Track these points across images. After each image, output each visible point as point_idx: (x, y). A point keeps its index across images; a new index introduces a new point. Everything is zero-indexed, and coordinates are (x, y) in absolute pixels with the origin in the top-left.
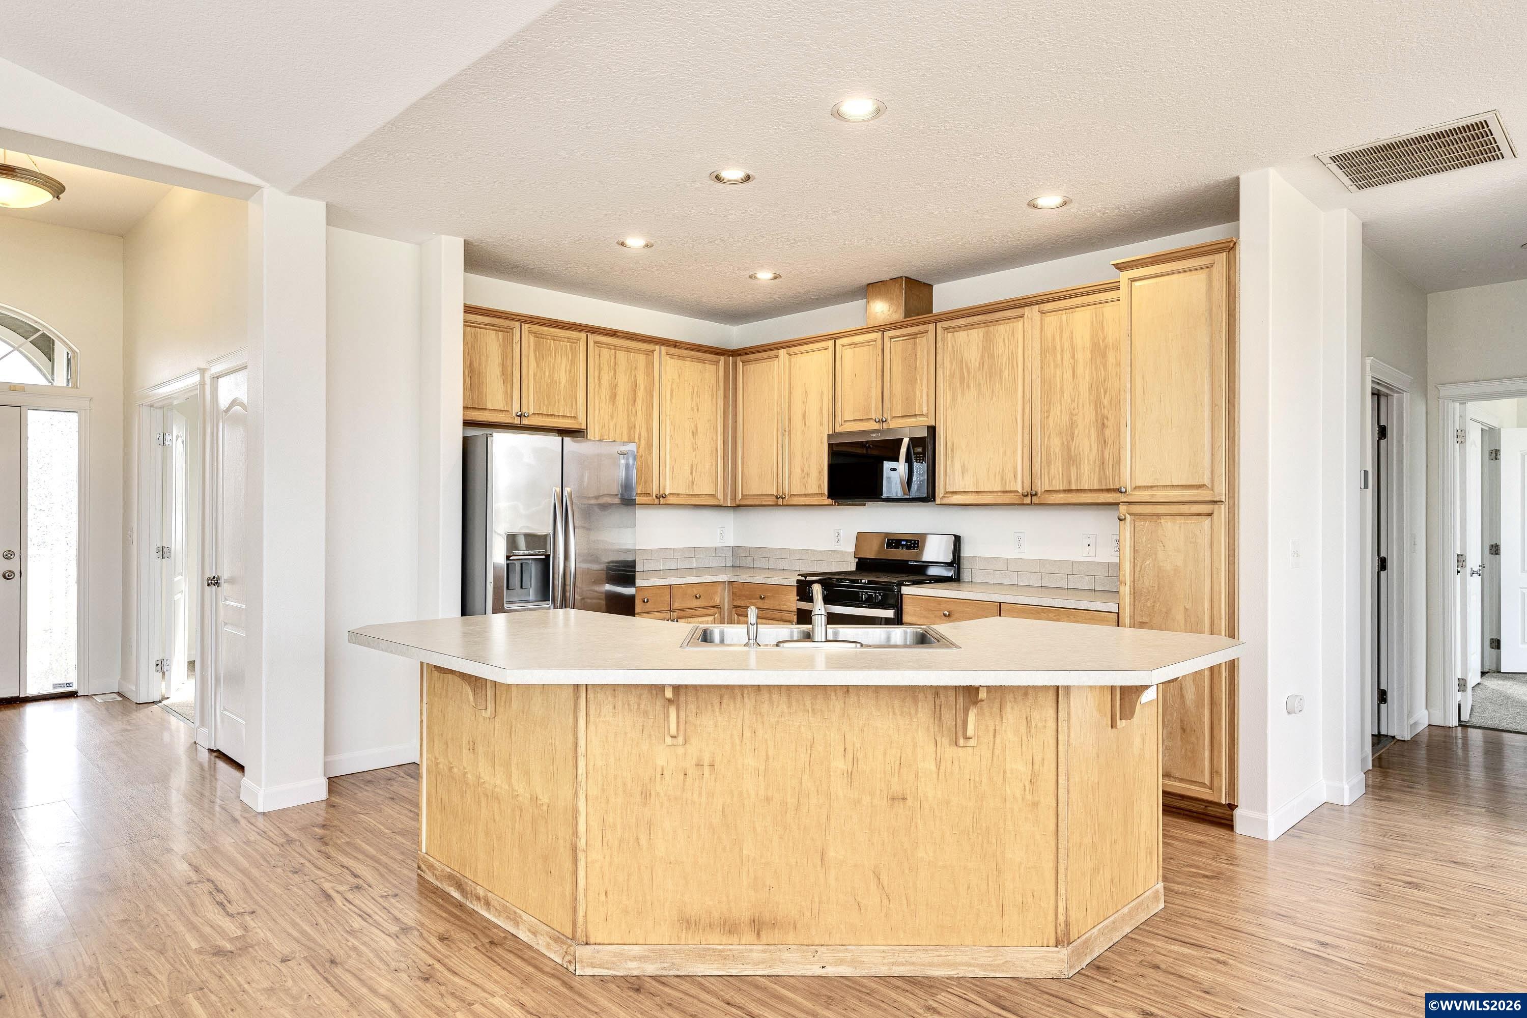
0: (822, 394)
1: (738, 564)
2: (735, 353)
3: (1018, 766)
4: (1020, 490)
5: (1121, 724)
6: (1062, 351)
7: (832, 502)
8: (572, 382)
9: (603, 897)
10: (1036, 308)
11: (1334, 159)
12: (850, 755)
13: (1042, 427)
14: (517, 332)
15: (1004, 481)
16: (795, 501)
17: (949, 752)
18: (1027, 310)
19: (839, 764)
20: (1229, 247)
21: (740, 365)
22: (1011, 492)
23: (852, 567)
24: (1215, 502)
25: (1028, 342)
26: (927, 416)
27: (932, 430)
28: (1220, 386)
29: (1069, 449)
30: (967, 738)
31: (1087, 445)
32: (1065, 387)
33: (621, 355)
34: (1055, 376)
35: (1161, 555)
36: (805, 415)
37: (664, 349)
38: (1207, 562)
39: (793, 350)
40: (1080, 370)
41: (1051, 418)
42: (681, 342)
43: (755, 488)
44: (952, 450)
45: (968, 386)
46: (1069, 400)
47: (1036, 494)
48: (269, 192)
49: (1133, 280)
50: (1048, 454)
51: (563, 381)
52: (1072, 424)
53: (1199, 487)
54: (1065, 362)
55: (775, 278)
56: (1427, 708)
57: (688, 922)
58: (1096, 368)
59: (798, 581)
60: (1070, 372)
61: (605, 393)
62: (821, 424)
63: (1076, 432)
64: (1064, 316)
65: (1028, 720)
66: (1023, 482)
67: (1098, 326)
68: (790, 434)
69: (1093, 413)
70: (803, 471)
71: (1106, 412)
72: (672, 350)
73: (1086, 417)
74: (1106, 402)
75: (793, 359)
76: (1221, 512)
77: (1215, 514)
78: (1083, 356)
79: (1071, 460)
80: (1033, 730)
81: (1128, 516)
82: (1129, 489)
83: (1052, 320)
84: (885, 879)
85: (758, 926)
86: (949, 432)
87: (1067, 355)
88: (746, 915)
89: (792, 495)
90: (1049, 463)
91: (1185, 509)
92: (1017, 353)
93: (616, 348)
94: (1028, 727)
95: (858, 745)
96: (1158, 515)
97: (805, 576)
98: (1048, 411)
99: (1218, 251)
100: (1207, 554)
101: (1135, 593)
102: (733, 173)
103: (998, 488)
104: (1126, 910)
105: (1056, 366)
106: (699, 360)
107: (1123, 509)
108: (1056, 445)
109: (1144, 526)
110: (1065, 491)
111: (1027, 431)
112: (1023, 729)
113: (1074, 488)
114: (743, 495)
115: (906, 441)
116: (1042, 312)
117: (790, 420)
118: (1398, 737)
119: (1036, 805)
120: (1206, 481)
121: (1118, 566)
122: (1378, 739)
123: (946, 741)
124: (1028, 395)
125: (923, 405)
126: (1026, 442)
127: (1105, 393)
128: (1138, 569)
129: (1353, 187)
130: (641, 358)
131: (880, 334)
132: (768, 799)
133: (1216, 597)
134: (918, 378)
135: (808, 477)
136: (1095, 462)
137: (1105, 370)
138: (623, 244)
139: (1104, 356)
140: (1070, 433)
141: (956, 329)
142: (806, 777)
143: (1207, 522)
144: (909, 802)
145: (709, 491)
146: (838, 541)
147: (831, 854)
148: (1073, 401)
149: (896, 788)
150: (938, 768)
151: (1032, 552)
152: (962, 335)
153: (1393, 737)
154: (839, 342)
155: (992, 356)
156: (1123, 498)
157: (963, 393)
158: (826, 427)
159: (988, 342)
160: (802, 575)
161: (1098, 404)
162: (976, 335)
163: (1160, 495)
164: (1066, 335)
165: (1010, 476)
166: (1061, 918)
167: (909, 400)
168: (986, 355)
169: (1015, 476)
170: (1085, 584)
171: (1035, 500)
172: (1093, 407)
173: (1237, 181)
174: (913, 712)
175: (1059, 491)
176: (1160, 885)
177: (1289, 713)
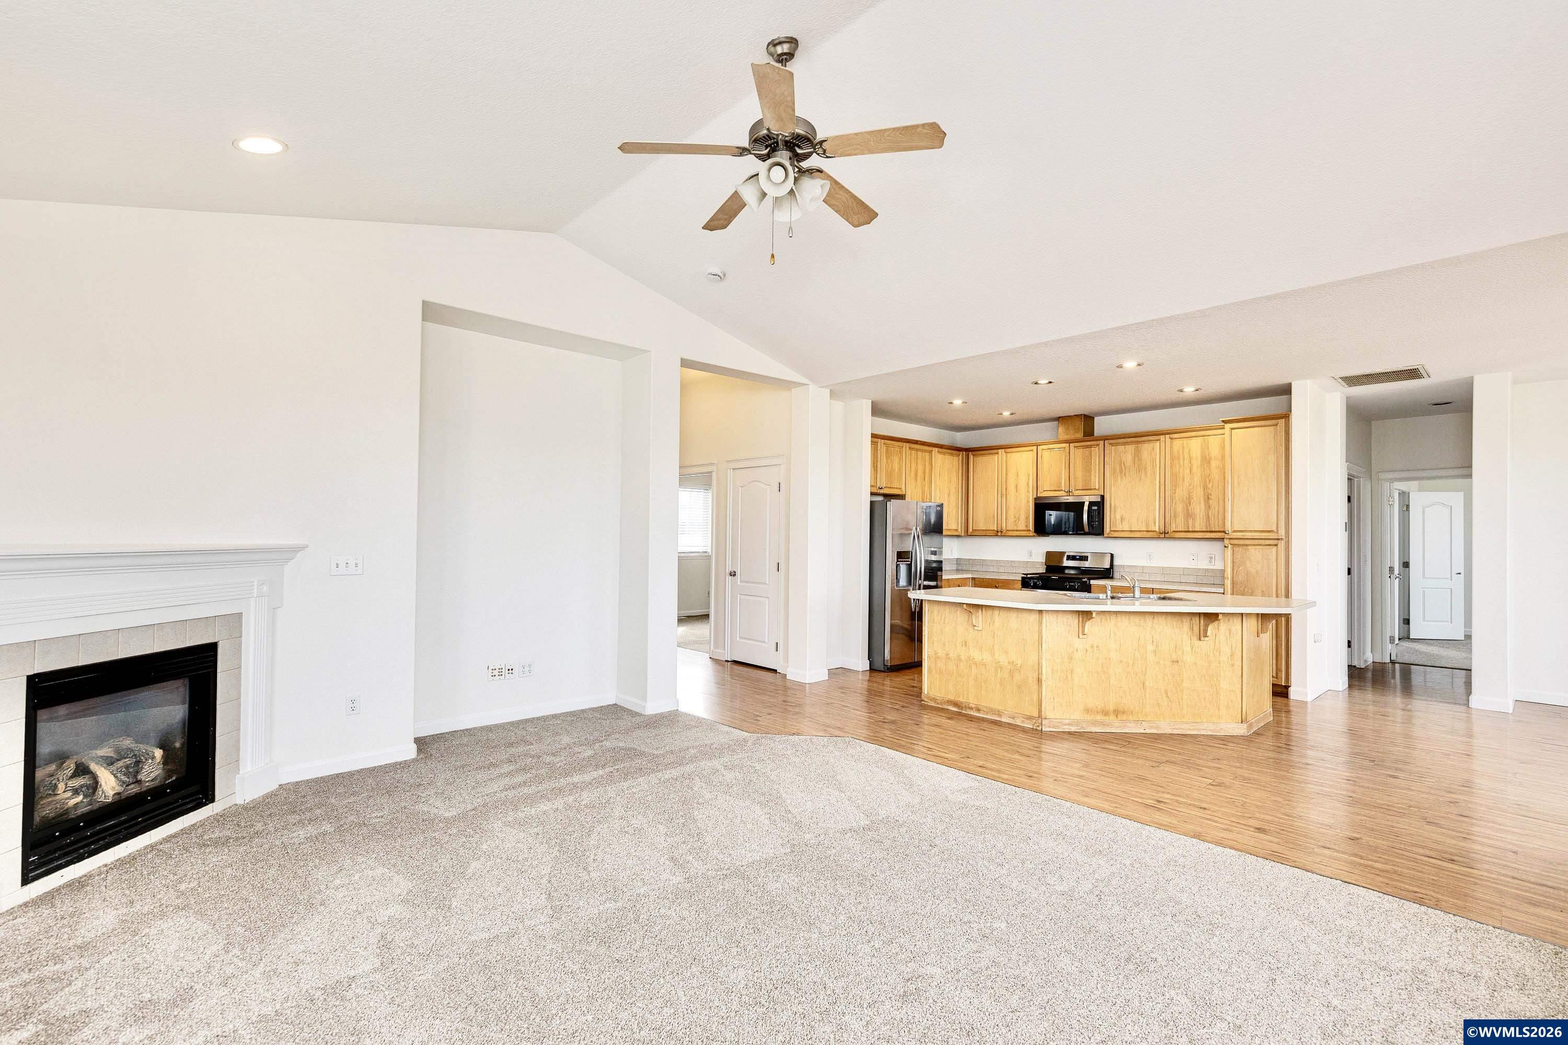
0: (1029, 475)
1: (960, 568)
2: (967, 450)
3: (1226, 650)
4: (1157, 530)
5: (1261, 635)
6: (1184, 459)
7: (1035, 534)
8: (900, 469)
9: (1052, 700)
10: (1167, 436)
11: (1343, 378)
12: (1155, 644)
13: (1172, 500)
14: (879, 444)
15: (1147, 525)
16: (1010, 533)
17: (1197, 643)
18: (1162, 437)
19: (1150, 648)
20: (1286, 416)
21: (971, 457)
22: (1152, 531)
23: (1042, 570)
24: (1278, 539)
25: (1163, 453)
26: (1099, 489)
27: (1103, 497)
28: (1282, 483)
29: (1188, 510)
30: (1206, 636)
31: (1199, 508)
32: (1185, 478)
33: (920, 453)
34: (1179, 472)
35: (1248, 564)
36: (1016, 487)
37: (936, 449)
38: (1275, 568)
39: (1008, 450)
40: (1195, 469)
41: (1176, 495)
42: (944, 445)
43: (982, 526)
44: (1115, 508)
45: (1125, 474)
46: (1188, 485)
47: (1168, 533)
48: (812, 387)
49: (1232, 429)
50: (1175, 512)
51: (897, 469)
52: (1190, 498)
53: (1269, 531)
54: (1185, 464)
55: (1012, 414)
56: (1371, 652)
57: (1088, 710)
58: (1204, 469)
59: (1022, 577)
60: (1188, 470)
61: (913, 474)
62: (1028, 492)
63: (1192, 501)
64: (1185, 441)
65: (1230, 630)
66: (1159, 526)
67: (1205, 448)
68: (1006, 497)
69: (1202, 493)
70: (1015, 517)
71: (1210, 491)
72: (940, 450)
73: (1198, 493)
74: (1210, 486)
75: (1009, 455)
76: (1282, 544)
77: (1279, 545)
78: (1196, 463)
79: (1189, 515)
80: (1232, 635)
81: (1229, 545)
82: (1230, 532)
83: (1177, 444)
84: (1169, 694)
85: (1117, 712)
86: (1113, 500)
87: (1186, 462)
88: (1111, 708)
89: (1007, 530)
90: (1175, 517)
91: (1262, 542)
92: (1155, 458)
93: (917, 450)
94: (1230, 634)
95: (1158, 639)
96: (1247, 545)
97: (1027, 574)
98: (1175, 490)
99: (1282, 418)
100: (1275, 564)
101: (1233, 583)
102: (1043, 381)
103: (1144, 529)
104: (1262, 716)
105: (1180, 466)
106: (952, 454)
107: (1226, 542)
108: (1180, 508)
109: (1239, 550)
110: (1185, 531)
111: (1162, 499)
112: (1228, 634)
113: (1190, 530)
114: (973, 530)
115: (1087, 504)
116: (1171, 439)
117: (1006, 489)
118: (1357, 666)
119: (1233, 665)
120: (1274, 529)
121: (1223, 571)
122: (1350, 667)
123: (1195, 638)
124: (1162, 482)
125: (1096, 482)
126: (1161, 505)
127: (1210, 481)
128: (1235, 572)
129: (1346, 386)
130: (927, 455)
131: (1068, 445)
132: (1121, 661)
133: (1279, 586)
134: (1093, 469)
135: (1019, 520)
136: (1203, 516)
137: (1209, 470)
138: (951, 403)
139: (1209, 462)
140: (1189, 501)
141: (1117, 444)
142: (1136, 652)
143: (1274, 548)
144: (1180, 663)
145: (954, 527)
146: (1031, 556)
147: (1147, 684)
148: (1190, 485)
149: (1174, 657)
150: (1192, 649)
151: (1157, 562)
152: (1121, 448)
153: (1355, 666)
154: (1040, 448)
155: (1140, 460)
156: (1226, 536)
157: (1121, 478)
158: (1031, 494)
159: (1137, 454)
160: (1025, 574)
161: (1205, 487)
162: (1130, 448)
163: (1248, 535)
164: (1186, 451)
165: (1151, 523)
166: (1244, 712)
167: (1087, 480)
168: (1137, 458)
169: (1155, 523)
170: (1191, 579)
171: (1166, 535)
172: (1202, 490)
173: (1291, 383)
174: (1181, 626)
175: (1182, 531)
176: (1271, 709)
177: (1315, 642)
